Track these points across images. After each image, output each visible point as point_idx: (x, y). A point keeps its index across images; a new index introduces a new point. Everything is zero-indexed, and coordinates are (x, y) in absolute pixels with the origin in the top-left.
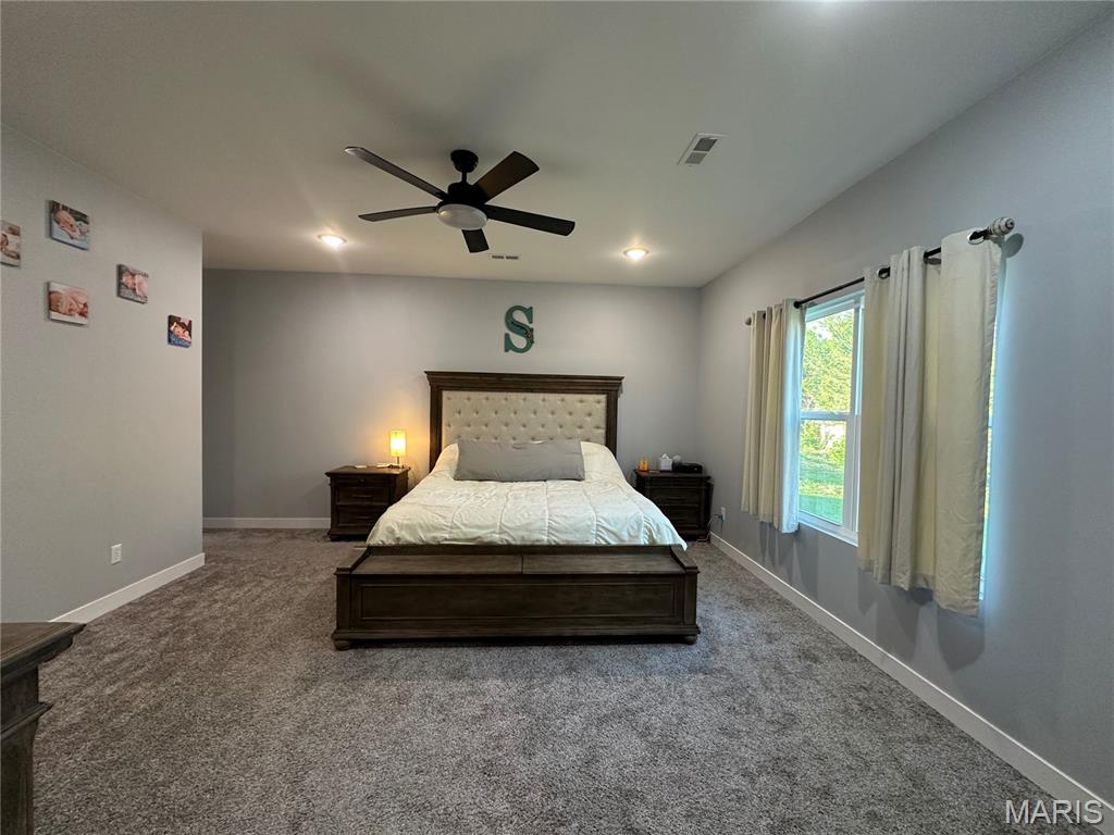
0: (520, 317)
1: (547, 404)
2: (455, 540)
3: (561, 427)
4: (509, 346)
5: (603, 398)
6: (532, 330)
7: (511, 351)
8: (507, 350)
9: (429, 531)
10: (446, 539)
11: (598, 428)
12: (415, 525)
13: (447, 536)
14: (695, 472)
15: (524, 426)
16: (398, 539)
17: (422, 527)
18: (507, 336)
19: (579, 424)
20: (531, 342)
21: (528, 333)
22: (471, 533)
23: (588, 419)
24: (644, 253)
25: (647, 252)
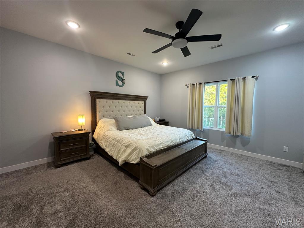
0: (120, 75)
1: (130, 104)
2: (164, 147)
3: (134, 111)
4: (117, 84)
5: (143, 102)
6: (124, 80)
7: (118, 86)
8: (116, 86)
9: (157, 146)
10: (162, 148)
11: (142, 111)
12: (153, 146)
13: (162, 146)
14: (164, 121)
15: (124, 111)
16: (151, 151)
17: (155, 146)
18: (116, 81)
19: (138, 110)
20: (124, 84)
21: (123, 81)
22: (167, 144)
23: (140, 108)
24: (167, 63)
25: (168, 63)
